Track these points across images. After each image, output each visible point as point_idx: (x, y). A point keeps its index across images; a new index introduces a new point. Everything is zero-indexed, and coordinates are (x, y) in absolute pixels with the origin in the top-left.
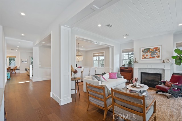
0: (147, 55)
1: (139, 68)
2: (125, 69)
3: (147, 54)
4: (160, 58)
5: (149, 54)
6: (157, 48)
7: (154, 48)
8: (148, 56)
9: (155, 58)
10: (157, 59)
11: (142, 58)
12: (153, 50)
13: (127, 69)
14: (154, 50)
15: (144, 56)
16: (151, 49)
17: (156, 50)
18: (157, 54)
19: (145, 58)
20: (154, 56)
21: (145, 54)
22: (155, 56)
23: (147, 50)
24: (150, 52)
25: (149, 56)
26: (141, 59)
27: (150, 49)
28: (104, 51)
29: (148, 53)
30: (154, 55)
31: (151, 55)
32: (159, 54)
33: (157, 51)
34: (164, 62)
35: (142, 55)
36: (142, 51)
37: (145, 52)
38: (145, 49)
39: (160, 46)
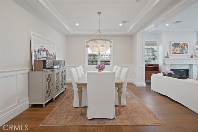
0: (177, 50)
2: (149, 66)
3: (176, 49)
4: (188, 54)
5: (178, 49)
6: (186, 43)
7: (183, 43)
11: (172, 53)
12: (182, 45)
13: (152, 66)
14: (183, 45)
15: (174, 51)
16: (181, 44)
17: (185, 46)
18: (186, 49)
19: (175, 53)
20: (183, 52)
23: (177, 45)
24: (180, 47)
25: (179, 52)
27: (179, 43)
28: (112, 41)
29: (177, 47)
30: (183, 51)
31: (180, 50)
33: (185, 47)
35: (172, 50)
36: (172, 45)
37: (175, 46)
38: (175, 44)
39: (188, 42)
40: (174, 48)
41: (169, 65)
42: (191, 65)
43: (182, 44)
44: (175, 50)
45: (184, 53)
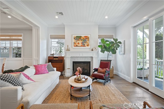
0: (78, 43)
1: (71, 57)
2: (54, 59)
3: (78, 41)
4: (89, 47)
5: (80, 42)
6: (87, 36)
7: (85, 37)
8: (79, 44)
9: (85, 46)
10: (87, 47)
11: (74, 46)
12: (84, 38)
13: (57, 59)
14: (85, 38)
15: (75, 44)
17: (86, 39)
18: (87, 42)
19: (77, 46)
21: (76, 42)
22: (86, 44)
24: (81, 40)
25: (80, 45)
26: (73, 47)
27: (81, 36)
28: (22, 34)
29: (79, 41)
30: (85, 44)
31: (82, 43)
32: (88, 43)
33: (87, 40)
34: (92, 50)
35: (74, 43)
36: (74, 39)
37: (77, 39)
38: (77, 37)
39: (90, 36)
40: (76, 41)
41: (70, 58)
42: (92, 57)
43: (83, 37)
44: (77, 43)
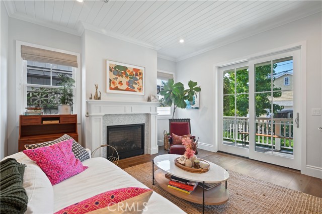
0: (120, 83)
3: (120, 79)
4: (142, 93)
5: (125, 80)
6: (139, 70)
7: (134, 69)
8: (122, 84)
9: (135, 91)
10: (138, 93)
11: (111, 89)
12: (132, 72)
13: (57, 122)
14: (134, 73)
15: (114, 83)
16: (129, 71)
17: (136, 75)
18: (139, 83)
19: (117, 89)
20: (134, 88)
21: (116, 78)
22: (136, 86)
23: (119, 70)
24: (127, 77)
25: (125, 86)
26: (108, 90)
27: (126, 68)
29: (122, 77)
30: (134, 85)
31: (128, 84)
32: (141, 84)
33: (138, 78)
34: (149, 100)
35: (110, 80)
36: (111, 70)
37: (116, 72)
38: (117, 67)
39: (143, 69)
40: (115, 76)
41: (102, 118)
42: (148, 115)
43: (131, 70)
44: (117, 82)
45: (136, 89)
